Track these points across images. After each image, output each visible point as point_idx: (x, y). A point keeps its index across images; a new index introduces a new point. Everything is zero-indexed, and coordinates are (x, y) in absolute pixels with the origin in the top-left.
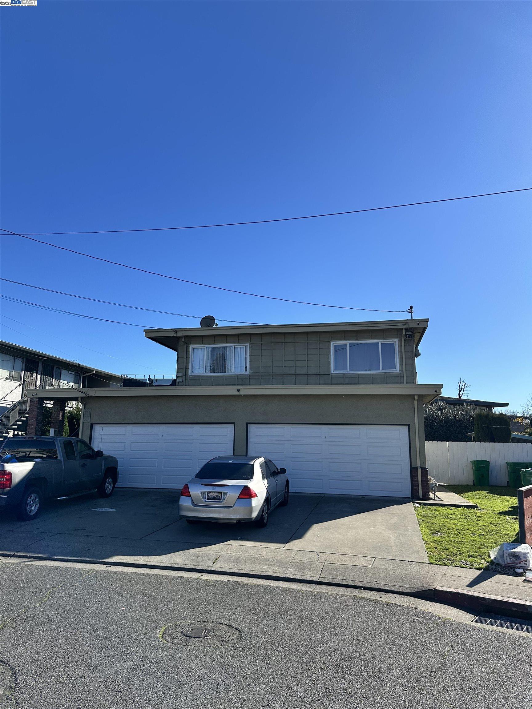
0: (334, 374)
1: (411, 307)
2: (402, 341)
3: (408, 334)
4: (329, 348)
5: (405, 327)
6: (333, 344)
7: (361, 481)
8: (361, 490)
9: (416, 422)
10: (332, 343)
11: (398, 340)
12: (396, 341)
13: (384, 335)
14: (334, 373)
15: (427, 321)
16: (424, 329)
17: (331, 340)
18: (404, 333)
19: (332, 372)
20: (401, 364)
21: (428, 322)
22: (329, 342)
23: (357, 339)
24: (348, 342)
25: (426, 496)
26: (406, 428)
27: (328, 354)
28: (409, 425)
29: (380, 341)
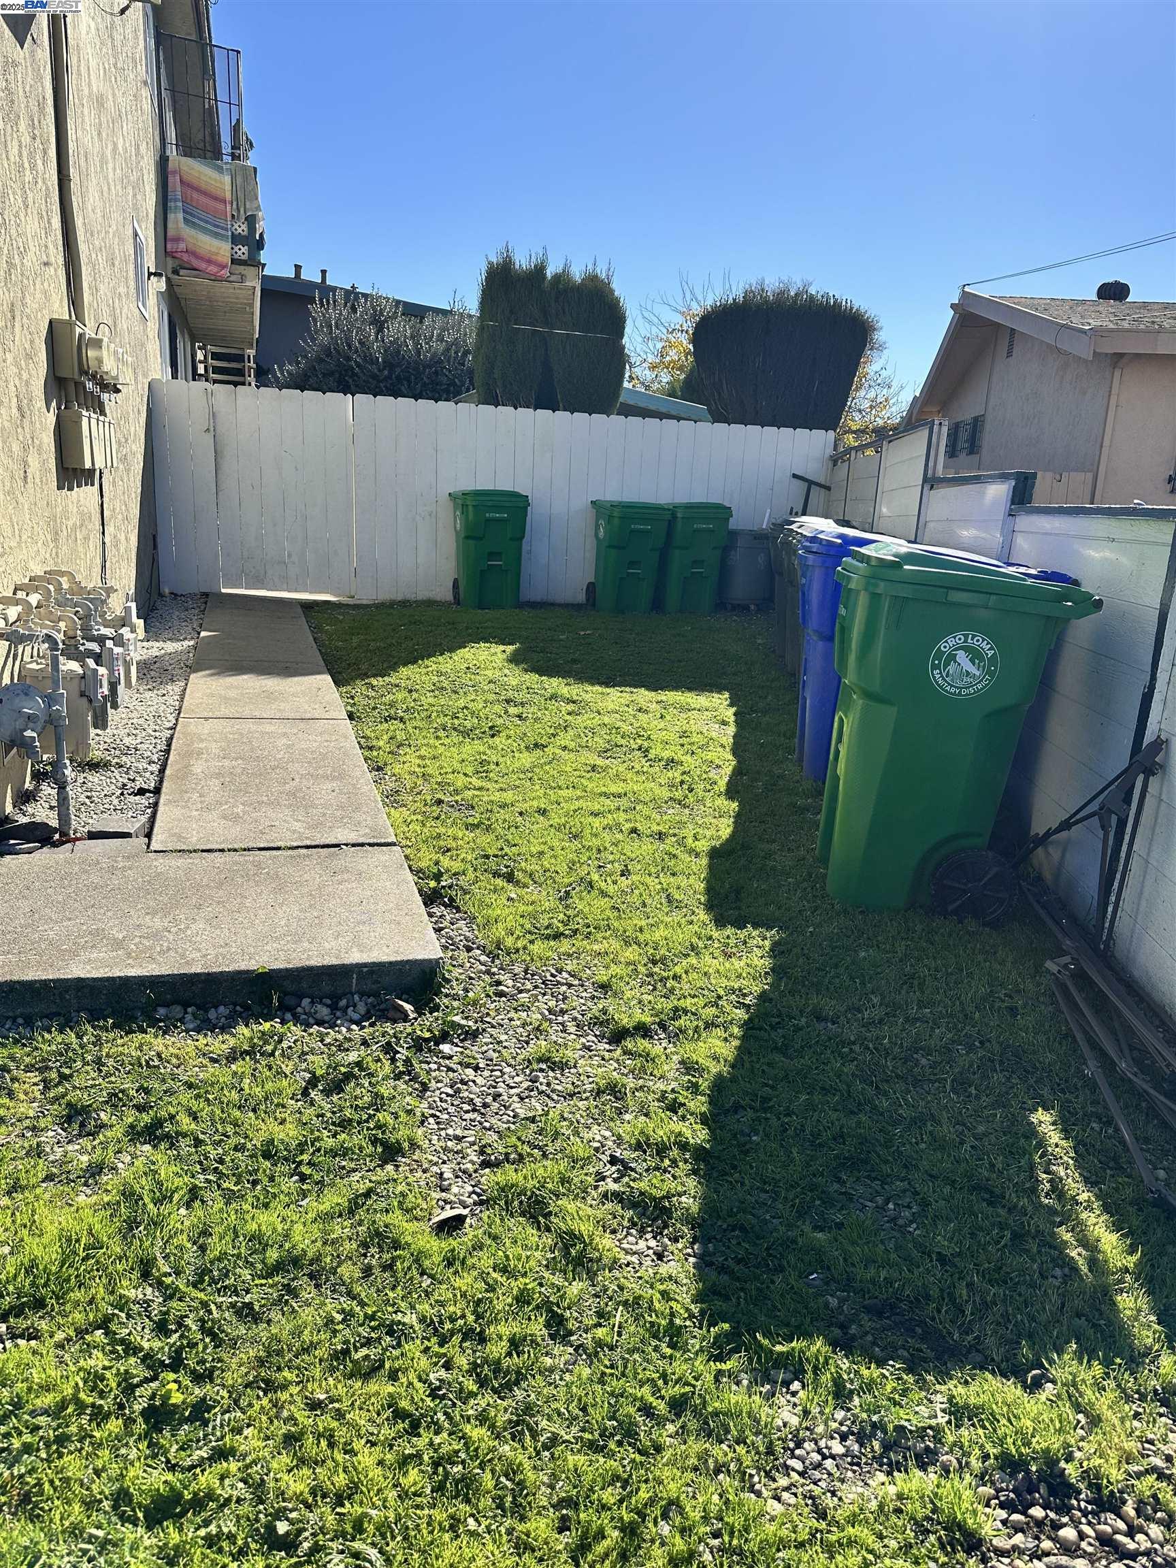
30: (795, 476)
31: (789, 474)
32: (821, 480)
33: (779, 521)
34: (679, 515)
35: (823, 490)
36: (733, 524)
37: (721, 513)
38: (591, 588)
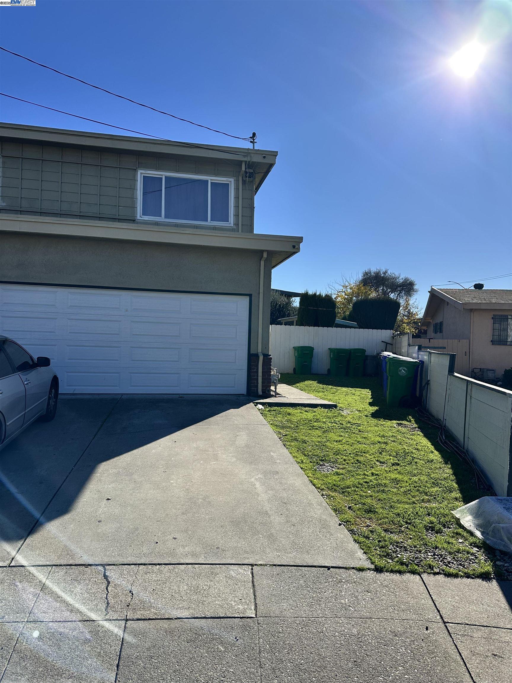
0: (140, 221)
1: (254, 134)
2: (240, 181)
3: (249, 172)
4: (135, 180)
5: (245, 159)
6: (141, 174)
7: (177, 374)
8: (177, 387)
9: (261, 291)
10: (140, 172)
11: (234, 180)
12: (231, 181)
13: (216, 170)
14: (141, 219)
15: (275, 154)
16: (271, 166)
17: (137, 167)
18: (243, 168)
19: (138, 217)
20: (236, 215)
21: (276, 156)
22: (135, 170)
23: (177, 171)
24: (163, 174)
25: (267, 392)
26: (247, 299)
27: (133, 189)
28: (250, 296)
29: (210, 179)
30: (382, 341)
31: (381, 341)
32: (389, 342)
33: (378, 353)
34: (352, 352)
35: (391, 345)
36: (366, 354)
37: (363, 351)
38: (329, 370)
